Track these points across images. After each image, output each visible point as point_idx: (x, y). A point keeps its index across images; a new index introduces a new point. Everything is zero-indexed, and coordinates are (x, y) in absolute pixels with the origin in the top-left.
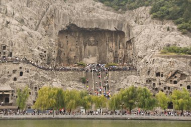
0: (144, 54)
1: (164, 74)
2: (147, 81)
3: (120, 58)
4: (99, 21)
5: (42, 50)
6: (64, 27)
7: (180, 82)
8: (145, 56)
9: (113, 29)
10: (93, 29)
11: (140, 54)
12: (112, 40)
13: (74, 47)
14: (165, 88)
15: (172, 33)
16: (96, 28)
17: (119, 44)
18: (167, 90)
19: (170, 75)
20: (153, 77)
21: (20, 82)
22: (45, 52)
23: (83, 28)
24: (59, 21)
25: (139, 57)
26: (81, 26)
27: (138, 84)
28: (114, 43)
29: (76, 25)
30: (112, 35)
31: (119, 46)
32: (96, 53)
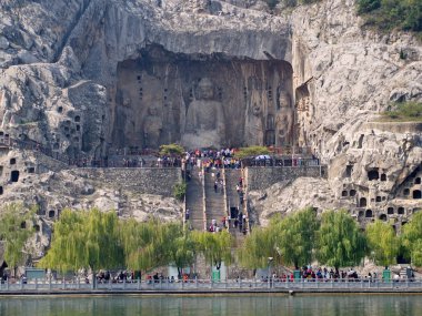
0: (340, 121)
1: (387, 174)
2: (344, 193)
3: (281, 132)
5: (70, 114)
6: (131, 51)
8: (340, 126)
9: (260, 55)
10: (208, 56)
12: (258, 85)
13: (158, 105)
14: (390, 211)
15: (413, 64)
16: (216, 55)
17: (278, 96)
18: (396, 214)
19: (404, 176)
20: (359, 183)
22: (77, 118)
23: (180, 54)
24: (118, 36)
25: (326, 129)
26: (177, 49)
27: (321, 199)
28: (265, 92)
29: (162, 47)
30: (258, 71)
31: (278, 101)
32: (216, 120)
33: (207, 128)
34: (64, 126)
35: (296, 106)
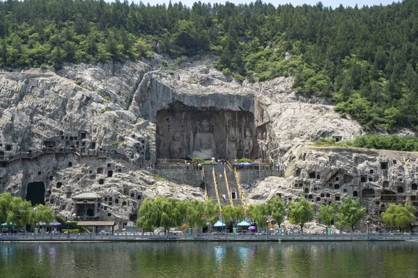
0: (288, 146)
1: (321, 175)
2: (296, 185)
3: (247, 151)
4: (215, 97)
5: (139, 139)
6: (165, 105)
7: (344, 186)
8: (290, 148)
9: (236, 108)
10: (207, 108)
11: (282, 145)
12: (234, 125)
13: (178, 135)
14: (322, 195)
15: (327, 115)
16: (211, 107)
17: (245, 131)
18: (325, 198)
19: (330, 175)
20: (305, 180)
21: (110, 186)
22: (143, 142)
23: (191, 107)
24: (157, 95)
25: (281, 150)
26: (190, 104)
27: (283, 188)
28: (237, 129)
29: (182, 103)
30: (234, 117)
31: (245, 134)
32: (211, 144)
33: (206, 148)
34: (136, 146)
35: (256, 137)
